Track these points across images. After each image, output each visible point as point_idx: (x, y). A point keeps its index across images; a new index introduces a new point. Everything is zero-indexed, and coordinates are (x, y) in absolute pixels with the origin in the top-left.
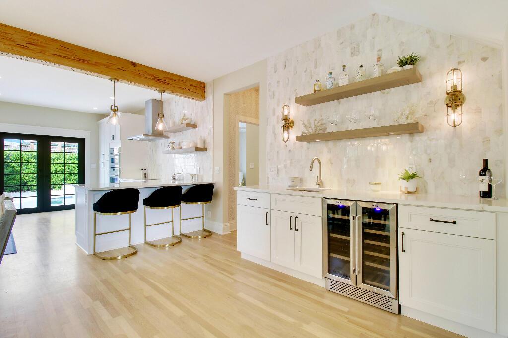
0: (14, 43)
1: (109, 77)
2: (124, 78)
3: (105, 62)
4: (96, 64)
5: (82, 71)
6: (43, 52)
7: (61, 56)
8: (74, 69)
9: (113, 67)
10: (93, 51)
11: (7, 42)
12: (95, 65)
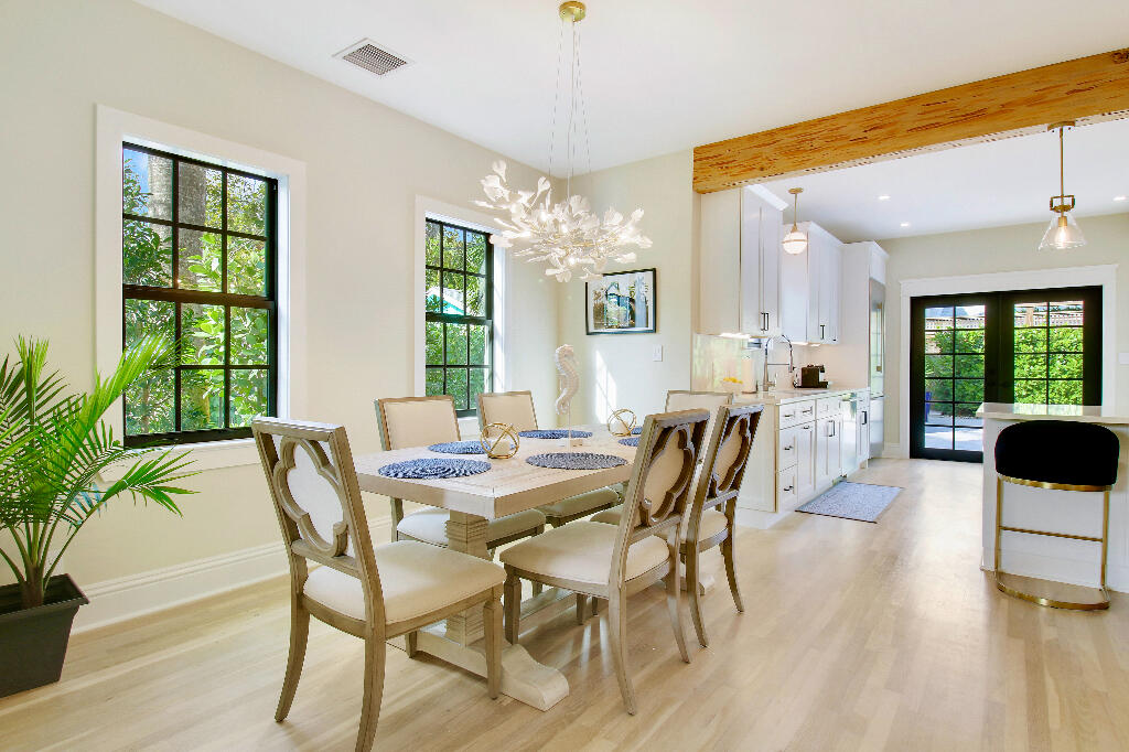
0: (845, 142)
1: (1046, 125)
2: (1087, 111)
3: (1029, 93)
4: (1005, 109)
5: (974, 139)
6: (892, 135)
7: (926, 127)
8: (956, 143)
9: (1051, 96)
10: (996, 80)
11: (839, 143)
12: (1003, 112)
